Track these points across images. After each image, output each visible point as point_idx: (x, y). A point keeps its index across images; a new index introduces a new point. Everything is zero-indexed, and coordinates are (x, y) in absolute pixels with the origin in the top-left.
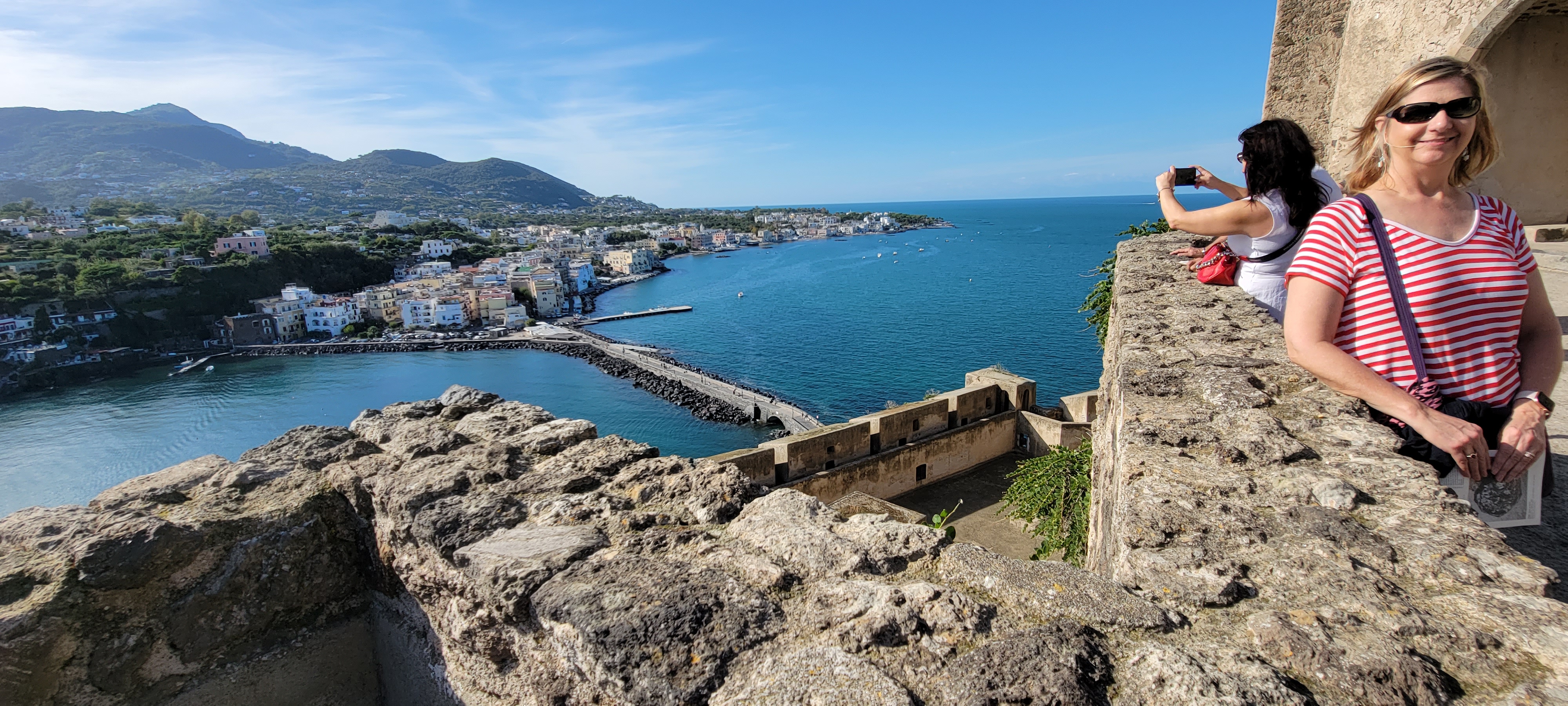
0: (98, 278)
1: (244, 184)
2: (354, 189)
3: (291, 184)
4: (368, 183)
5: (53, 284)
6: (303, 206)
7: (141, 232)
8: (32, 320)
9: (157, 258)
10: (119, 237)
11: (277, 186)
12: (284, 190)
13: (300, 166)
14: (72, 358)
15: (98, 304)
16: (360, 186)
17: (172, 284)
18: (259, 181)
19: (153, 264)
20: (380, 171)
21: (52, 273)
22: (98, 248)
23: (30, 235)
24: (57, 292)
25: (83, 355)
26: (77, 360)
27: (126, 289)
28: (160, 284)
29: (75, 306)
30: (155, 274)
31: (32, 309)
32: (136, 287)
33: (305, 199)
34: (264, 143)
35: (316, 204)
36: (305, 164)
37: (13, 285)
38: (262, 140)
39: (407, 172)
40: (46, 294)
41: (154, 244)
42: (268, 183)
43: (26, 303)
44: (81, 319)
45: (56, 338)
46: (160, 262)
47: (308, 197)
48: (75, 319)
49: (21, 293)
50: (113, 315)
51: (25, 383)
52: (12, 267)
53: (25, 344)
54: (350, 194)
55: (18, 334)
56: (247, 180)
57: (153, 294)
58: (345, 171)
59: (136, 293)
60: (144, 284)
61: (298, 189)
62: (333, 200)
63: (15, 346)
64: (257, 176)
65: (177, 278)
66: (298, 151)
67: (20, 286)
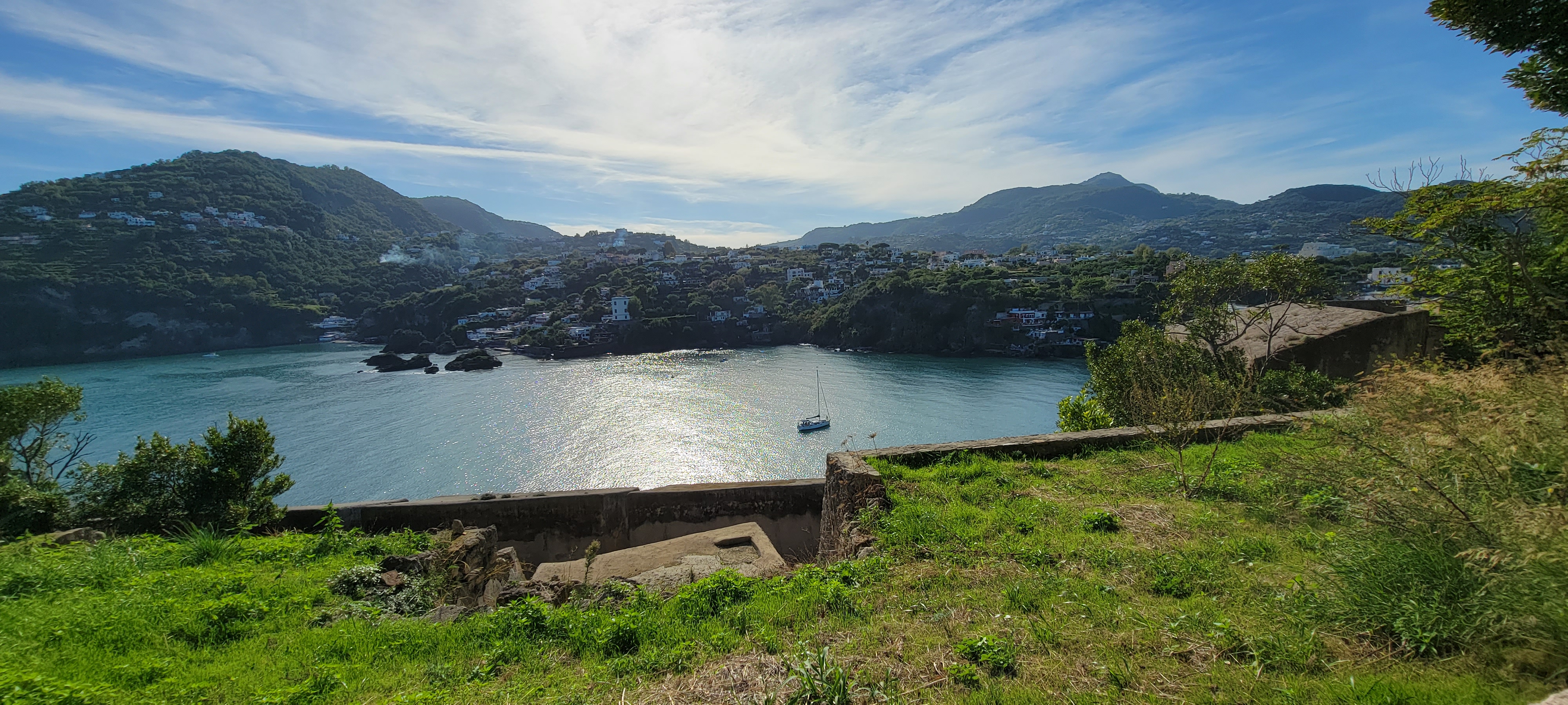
0: (1087, 288)
1: (1158, 232)
2: (1259, 231)
3: (1197, 229)
4: (1275, 223)
5: (1057, 291)
6: (1204, 249)
7: (1106, 260)
8: (1045, 313)
9: (1123, 277)
10: (1094, 263)
11: (1185, 231)
12: (1190, 234)
13: (1207, 213)
14: (1065, 341)
15: (1084, 307)
16: (1266, 227)
17: (1133, 296)
18: (1170, 228)
19: (1119, 281)
20: (1291, 211)
21: (1058, 285)
22: (1081, 270)
23: (1038, 263)
24: (1060, 297)
25: (1071, 339)
26: (1068, 342)
27: (1102, 297)
28: (1125, 295)
29: (1071, 306)
30: (1122, 288)
31: (1046, 306)
32: (1108, 297)
33: (1208, 242)
34: (1178, 195)
35: (1218, 246)
36: (1212, 211)
37: (1036, 290)
38: (1176, 193)
39: (1324, 209)
40: (1052, 297)
41: (1118, 268)
42: (1177, 230)
43: (1042, 302)
44: (1072, 316)
45: (1057, 327)
46: (1125, 279)
47: (1211, 240)
48: (1068, 316)
49: (1041, 295)
50: (1091, 315)
51: (1037, 351)
52: (1033, 280)
53: (1039, 327)
54: (1254, 235)
55: (1036, 321)
56: (1160, 228)
57: (1118, 302)
58: (1252, 213)
59: (1108, 301)
60: (1116, 295)
61: (1203, 233)
62: (1236, 243)
63: (1034, 328)
64: (1167, 224)
65: (1139, 291)
66: (1207, 199)
67: (1040, 291)
